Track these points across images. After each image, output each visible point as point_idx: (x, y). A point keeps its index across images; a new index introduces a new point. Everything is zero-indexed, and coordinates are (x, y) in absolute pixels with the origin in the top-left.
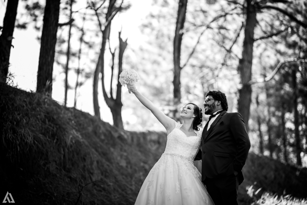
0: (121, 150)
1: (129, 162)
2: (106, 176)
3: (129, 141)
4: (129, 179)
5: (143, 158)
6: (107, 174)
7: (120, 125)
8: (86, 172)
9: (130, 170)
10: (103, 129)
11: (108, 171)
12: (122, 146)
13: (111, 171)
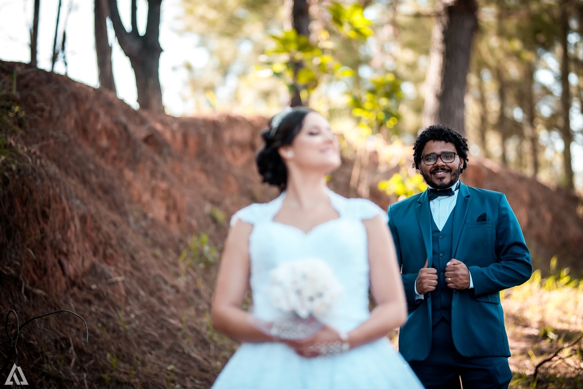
0: (153, 174)
1: (172, 207)
2: (106, 258)
3: (177, 145)
4: (172, 255)
5: (213, 190)
6: (110, 251)
7: (154, 103)
8: (49, 252)
9: (175, 230)
10: (104, 120)
11: (114, 242)
12: (155, 163)
13: (122, 240)
